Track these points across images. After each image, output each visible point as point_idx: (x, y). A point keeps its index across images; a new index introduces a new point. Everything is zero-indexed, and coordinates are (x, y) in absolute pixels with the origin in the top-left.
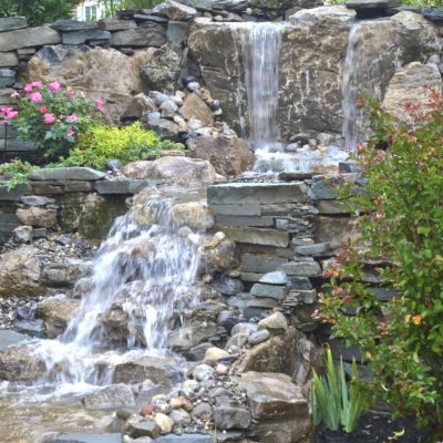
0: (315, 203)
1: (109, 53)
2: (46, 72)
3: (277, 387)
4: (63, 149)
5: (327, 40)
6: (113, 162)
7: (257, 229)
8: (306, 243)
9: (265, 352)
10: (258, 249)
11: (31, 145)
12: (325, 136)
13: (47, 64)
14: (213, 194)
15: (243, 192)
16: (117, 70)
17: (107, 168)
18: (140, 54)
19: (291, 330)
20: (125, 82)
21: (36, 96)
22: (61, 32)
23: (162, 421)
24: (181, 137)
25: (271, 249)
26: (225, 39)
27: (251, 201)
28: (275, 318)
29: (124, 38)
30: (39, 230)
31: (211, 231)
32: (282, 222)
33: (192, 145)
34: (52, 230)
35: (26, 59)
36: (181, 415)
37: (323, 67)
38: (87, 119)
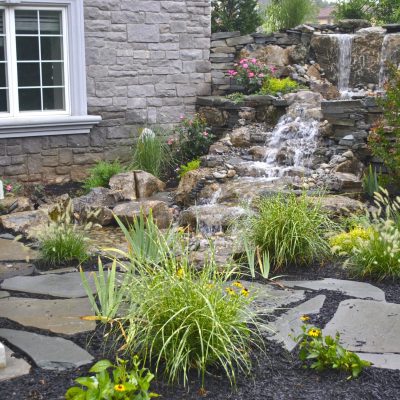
0: (367, 108)
1: (276, 47)
2: (248, 55)
3: (348, 177)
4: (256, 88)
5: (373, 42)
6: (279, 94)
7: (341, 119)
8: (362, 124)
9: (344, 166)
10: (342, 127)
11: (242, 87)
12: (371, 85)
13: (248, 52)
14: (323, 105)
15: (337, 104)
16: (278, 55)
17: (276, 96)
18: (289, 48)
19: (355, 158)
20: (282, 60)
21: (246, 66)
22: (255, 38)
23: (305, 185)
24: (307, 84)
25: (347, 127)
26: (327, 41)
27: (340, 107)
28: (349, 153)
29: (282, 41)
30: (249, 121)
31: (322, 120)
32: (352, 116)
33: (312, 88)
34: (253, 121)
35: (239, 50)
36: (312, 184)
37: (371, 54)
38: (267, 75)
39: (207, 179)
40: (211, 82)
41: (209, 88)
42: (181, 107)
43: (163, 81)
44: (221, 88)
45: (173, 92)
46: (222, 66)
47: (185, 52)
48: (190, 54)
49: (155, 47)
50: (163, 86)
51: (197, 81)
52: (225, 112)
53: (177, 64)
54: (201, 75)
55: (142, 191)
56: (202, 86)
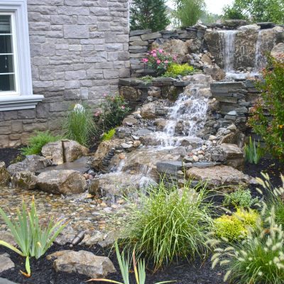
0: (247, 89)
1: (178, 41)
2: (157, 47)
3: (233, 148)
4: (162, 72)
5: (251, 36)
6: (179, 76)
7: (227, 97)
8: (243, 102)
9: (229, 137)
10: (227, 104)
11: (152, 71)
12: (249, 68)
13: (158, 44)
14: (212, 86)
15: (223, 85)
16: (180, 46)
17: (177, 78)
18: (188, 41)
19: (237, 130)
20: (183, 50)
21: (155, 55)
22: (162, 34)
23: (195, 158)
24: (201, 68)
25: (231, 104)
26: (217, 36)
27: (225, 88)
28: (232, 126)
29: (183, 36)
30: (155, 98)
31: (211, 98)
32: (235, 95)
33: (204, 70)
34: (159, 98)
35: (150, 43)
36: (201, 156)
37: (249, 45)
38: (171, 62)
39: (117, 149)
40: (130, 68)
41: (129, 72)
42: (107, 86)
43: (93, 67)
44: (138, 71)
45: (100, 76)
46: (138, 55)
47: (110, 45)
48: (113, 47)
49: (86, 42)
50: (93, 71)
51: (120, 67)
52: (139, 90)
53: (103, 54)
54: (122, 62)
55: (68, 156)
56: (123, 70)
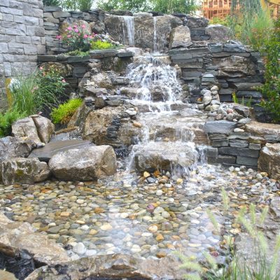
0: (212, 54)
1: (84, 22)
2: (68, 26)
7: (190, 63)
8: (211, 66)
10: (190, 70)
12: (148, 49)
13: (68, 23)
18: (91, 23)
20: (89, 31)
22: (71, 13)
26: (116, 20)
29: (88, 18)
31: (173, 65)
32: (201, 60)
34: (101, 70)
35: (61, 21)
40: (46, 45)
41: (45, 49)
42: (28, 63)
43: (14, 40)
44: (52, 49)
45: (22, 50)
46: (51, 32)
47: (27, 18)
48: (31, 20)
49: (6, 10)
50: (14, 45)
51: (37, 43)
53: (22, 27)
54: (39, 38)
55: (45, 135)
56: (40, 48)
